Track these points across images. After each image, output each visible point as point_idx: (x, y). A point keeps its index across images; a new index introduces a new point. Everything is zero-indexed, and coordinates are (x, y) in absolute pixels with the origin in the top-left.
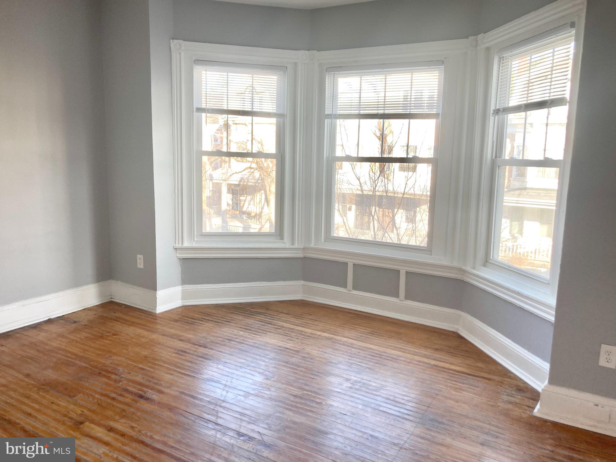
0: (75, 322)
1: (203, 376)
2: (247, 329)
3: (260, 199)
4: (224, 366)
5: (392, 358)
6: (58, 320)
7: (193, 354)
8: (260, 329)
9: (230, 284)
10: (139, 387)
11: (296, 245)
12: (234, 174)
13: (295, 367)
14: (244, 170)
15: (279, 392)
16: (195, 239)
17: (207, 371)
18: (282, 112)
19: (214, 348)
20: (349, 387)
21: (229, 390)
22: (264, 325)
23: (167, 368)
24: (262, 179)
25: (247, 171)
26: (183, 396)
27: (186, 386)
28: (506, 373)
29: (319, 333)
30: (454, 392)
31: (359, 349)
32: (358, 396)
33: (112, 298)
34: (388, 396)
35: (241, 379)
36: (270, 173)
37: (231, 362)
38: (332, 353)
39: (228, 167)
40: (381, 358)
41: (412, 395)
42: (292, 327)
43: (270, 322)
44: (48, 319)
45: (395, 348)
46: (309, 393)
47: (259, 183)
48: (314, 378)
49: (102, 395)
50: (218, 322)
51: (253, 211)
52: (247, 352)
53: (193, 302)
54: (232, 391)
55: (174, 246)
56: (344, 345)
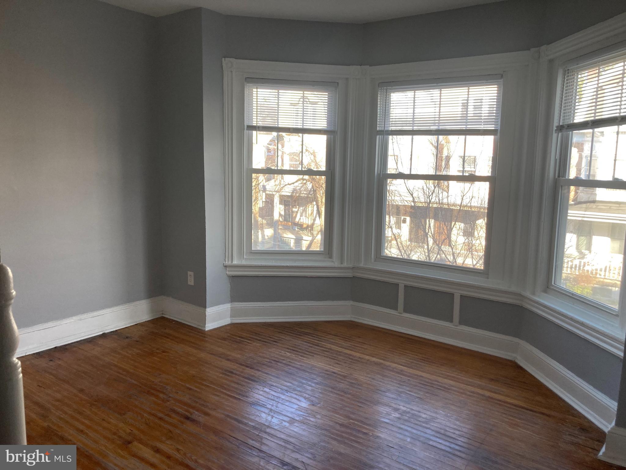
0: (127, 338)
1: (249, 399)
2: (294, 350)
3: (312, 211)
4: (270, 389)
5: (445, 388)
6: (113, 335)
7: (238, 375)
8: (307, 351)
9: (278, 302)
10: (186, 408)
11: (345, 264)
12: (286, 185)
13: (341, 394)
14: (296, 182)
15: (325, 419)
16: (245, 257)
17: (253, 393)
18: (332, 129)
19: (260, 369)
20: (397, 417)
21: (274, 415)
22: (311, 347)
23: (214, 389)
24: (315, 191)
25: (300, 182)
26: (229, 419)
27: (232, 409)
28: (569, 410)
29: (367, 357)
30: (510, 429)
31: (409, 377)
32: (406, 428)
33: (163, 314)
34: (438, 430)
35: (287, 404)
36: (322, 185)
37: (277, 385)
38: (381, 380)
39: (280, 178)
40: (433, 387)
41: (464, 430)
42: (340, 349)
43: (317, 343)
44: (103, 334)
45: (447, 377)
46: (356, 423)
47: (311, 195)
48: (361, 407)
49: (150, 414)
50: (265, 342)
51: (304, 222)
52: (294, 375)
53: (240, 320)
54: (277, 417)
55: (224, 264)
56: (393, 371)
